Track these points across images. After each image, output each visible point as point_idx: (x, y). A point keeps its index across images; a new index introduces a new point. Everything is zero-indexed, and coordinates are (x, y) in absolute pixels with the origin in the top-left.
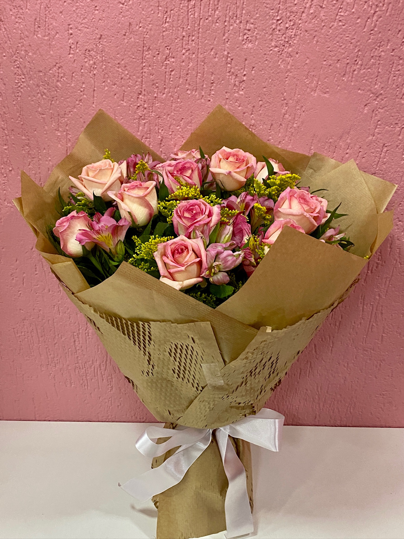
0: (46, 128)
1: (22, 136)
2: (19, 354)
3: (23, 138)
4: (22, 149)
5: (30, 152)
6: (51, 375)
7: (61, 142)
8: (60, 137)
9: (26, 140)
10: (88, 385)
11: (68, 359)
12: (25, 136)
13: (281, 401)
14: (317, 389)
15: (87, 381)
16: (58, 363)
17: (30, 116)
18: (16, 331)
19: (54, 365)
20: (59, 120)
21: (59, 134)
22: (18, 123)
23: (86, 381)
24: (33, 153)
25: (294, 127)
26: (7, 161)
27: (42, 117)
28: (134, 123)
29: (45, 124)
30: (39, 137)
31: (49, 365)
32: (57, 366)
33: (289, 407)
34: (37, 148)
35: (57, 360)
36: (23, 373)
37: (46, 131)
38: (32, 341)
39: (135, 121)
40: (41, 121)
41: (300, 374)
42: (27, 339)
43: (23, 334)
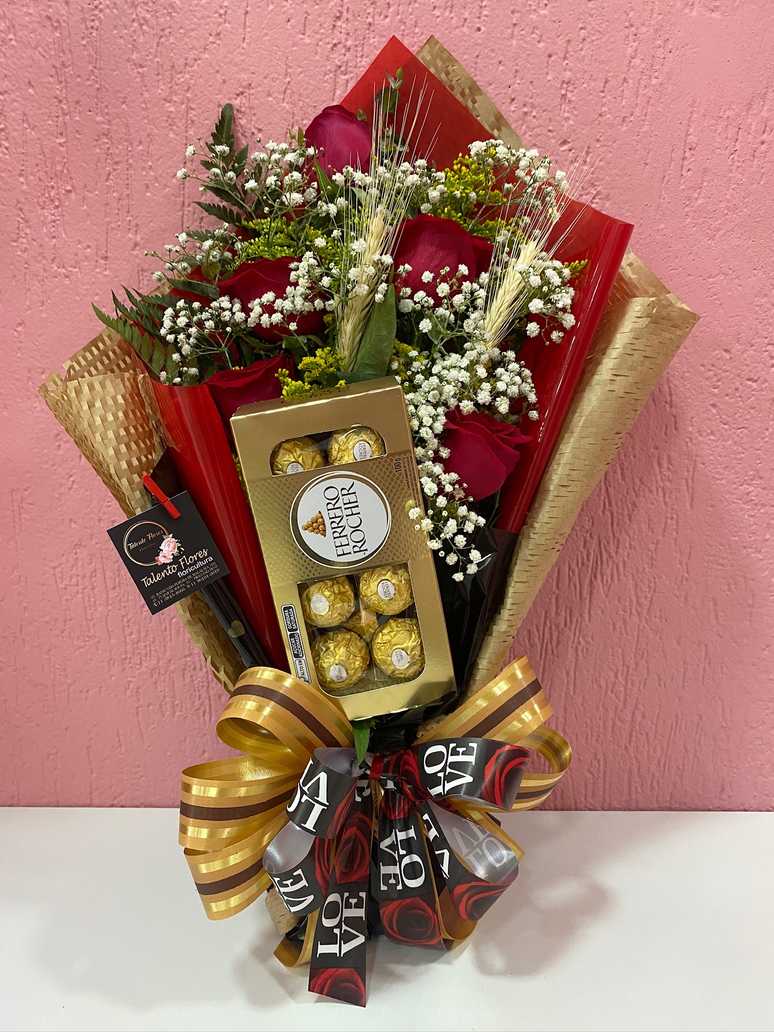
0: (146, 95)
1: (97, 114)
2: (63, 632)
3: (99, 119)
4: (95, 143)
5: (111, 151)
6: (131, 685)
7: (174, 127)
8: (172, 115)
9: (103, 123)
10: (210, 713)
11: (169, 645)
12: (102, 116)
13: (643, 747)
14: (723, 716)
15: (210, 701)
16: (146, 656)
17: (115, 71)
18: (60, 575)
19: (138, 661)
20: (172, 79)
21: (172, 109)
22: (90, 85)
23: (207, 702)
24: (117, 151)
25: (653, 85)
26: (62, 172)
27: (139, 73)
28: (325, 82)
29: (144, 89)
30: (130, 116)
31: (128, 661)
32: (145, 664)
33: (662, 764)
34: (126, 141)
35: (146, 646)
36: (69, 681)
37: (145, 103)
38: (92, 599)
39: (327, 77)
40: (137, 80)
41: (684, 675)
42: (83, 593)
43: (74, 580)
